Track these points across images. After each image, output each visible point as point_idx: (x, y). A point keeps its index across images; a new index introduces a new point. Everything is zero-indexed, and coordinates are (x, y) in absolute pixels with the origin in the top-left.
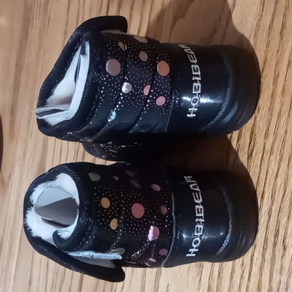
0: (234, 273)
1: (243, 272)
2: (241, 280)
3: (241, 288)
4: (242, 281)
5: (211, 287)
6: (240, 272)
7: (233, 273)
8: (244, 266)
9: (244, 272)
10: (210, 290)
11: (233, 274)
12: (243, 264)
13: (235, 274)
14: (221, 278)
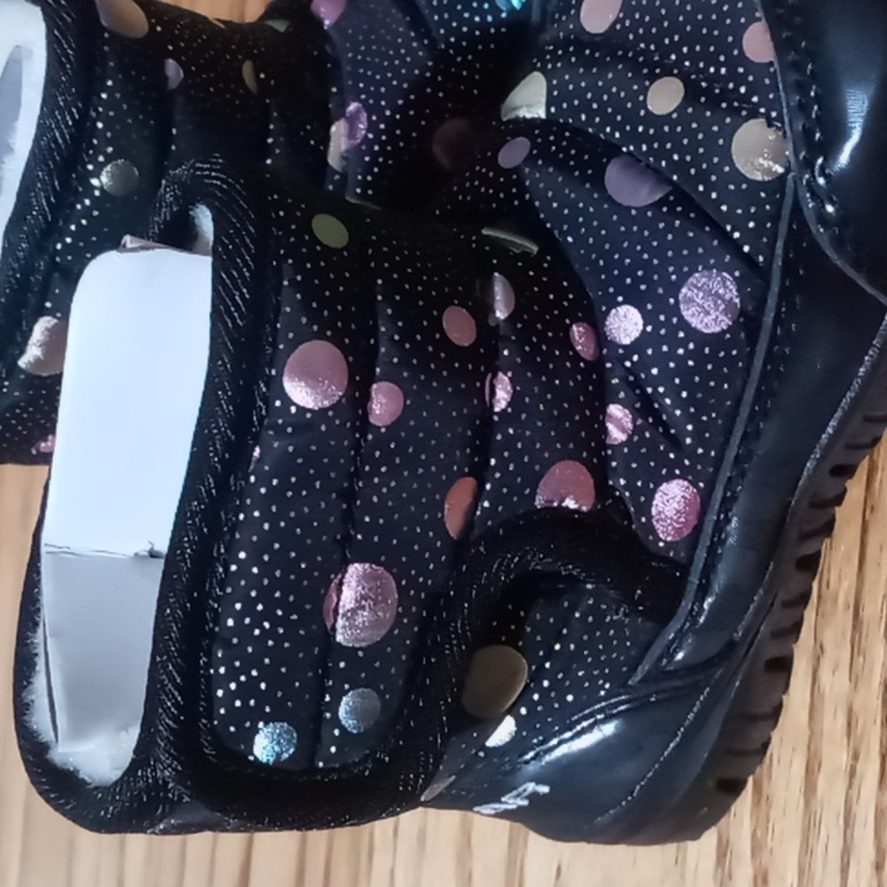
0: (820, 766)
1: (856, 757)
2: (851, 792)
3: (854, 825)
4: (854, 793)
5: (728, 841)
6: (844, 759)
7: (816, 770)
8: (859, 731)
9: (861, 757)
10: (725, 855)
11: (813, 771)
12: (853, 723)
13: (822, 770)
14: (768, 797)
